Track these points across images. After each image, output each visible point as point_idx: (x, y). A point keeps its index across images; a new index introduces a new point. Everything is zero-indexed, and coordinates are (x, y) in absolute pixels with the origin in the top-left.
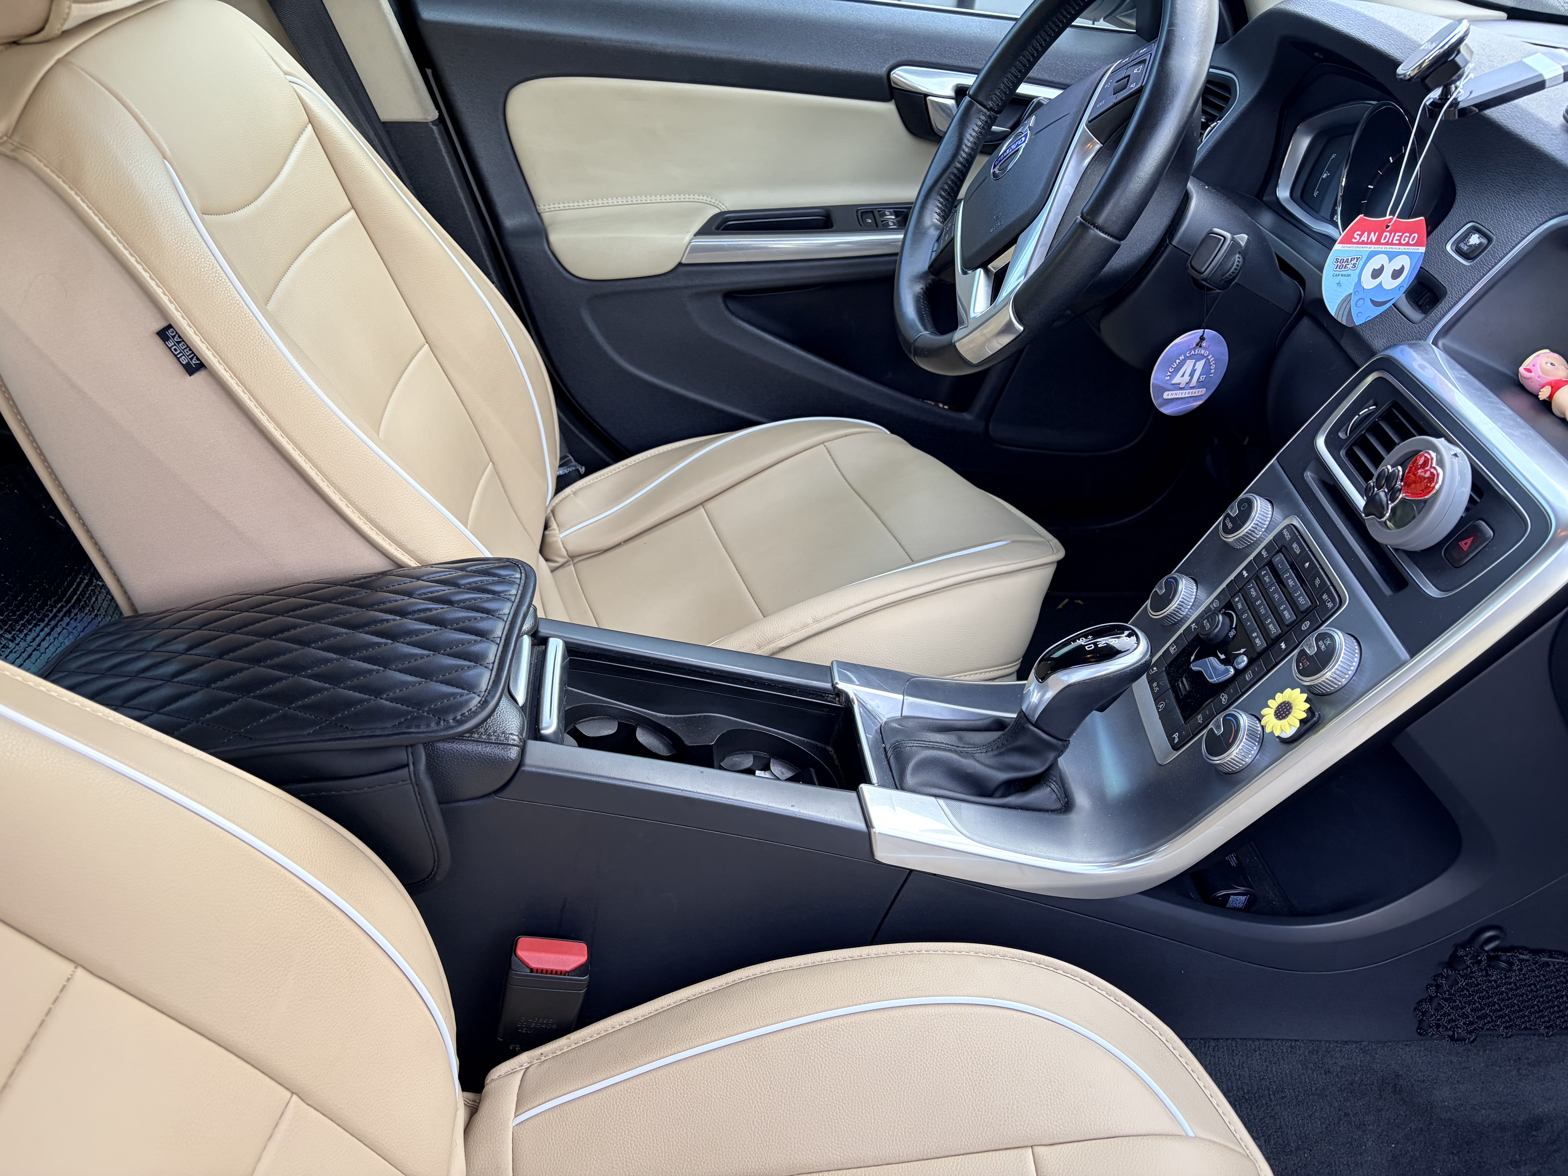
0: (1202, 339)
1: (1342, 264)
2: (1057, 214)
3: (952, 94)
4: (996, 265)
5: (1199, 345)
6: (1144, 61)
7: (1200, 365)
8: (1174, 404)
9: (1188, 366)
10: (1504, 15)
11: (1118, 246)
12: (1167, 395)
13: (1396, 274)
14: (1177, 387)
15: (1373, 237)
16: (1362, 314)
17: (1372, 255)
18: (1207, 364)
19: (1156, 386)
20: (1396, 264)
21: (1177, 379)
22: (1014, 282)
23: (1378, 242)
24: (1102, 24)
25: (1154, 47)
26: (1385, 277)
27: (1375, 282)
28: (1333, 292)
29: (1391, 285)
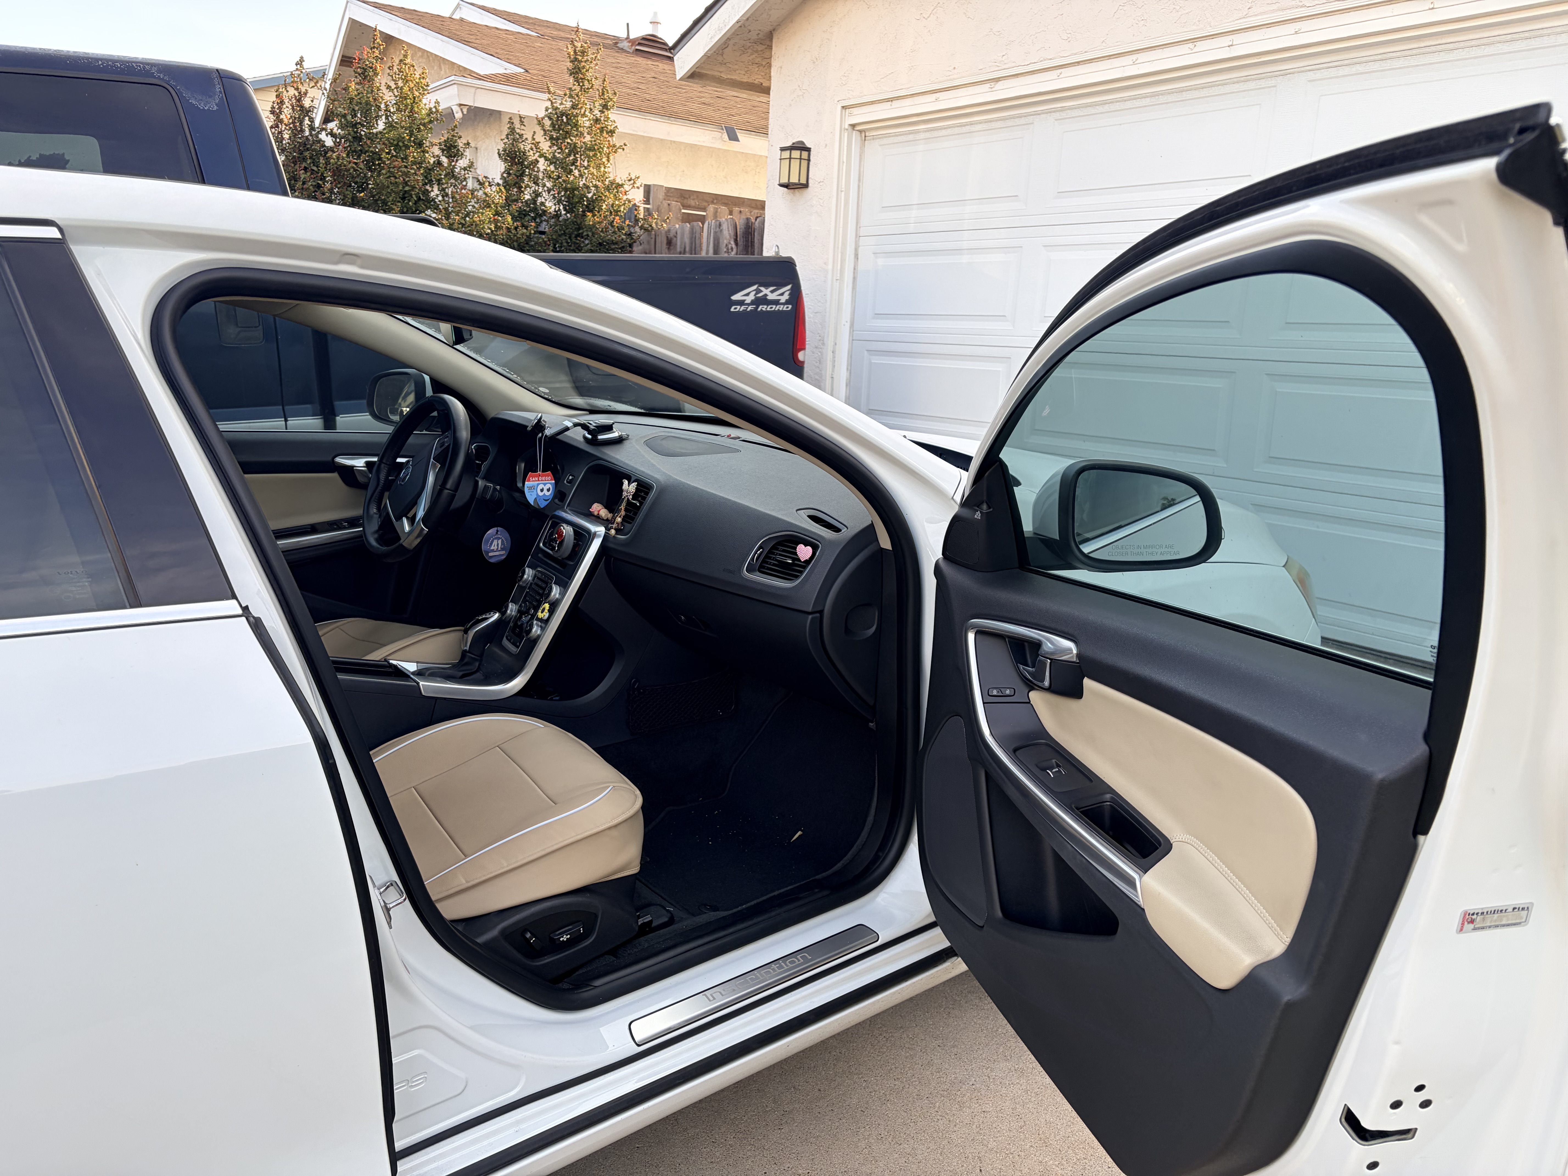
0: (497, 531)
1: (530, 488)
2: (430, 490)
3: (365, 465)
4: (410, 515)
5: (497, 533)
6: (448, 437)
7: (500, 542)
8: (494, 558)
9: (495, 542)
10: (587, 412)
11: (455, 495)
12: (490, 554)
13: (548, 490)
14: (493, 551)
15: (537, 479)
16: (542, 504)
17: (538, 484)
18: (502, 541)
19: (484, 551)
20: (548, 486)
21: (492, 548)
22: (421, 514)
23: (539, 480)
24: (424, 432)
25: (450, 432)
26: (545, 491)
27: (542, 493)
28: (531, 498)
29: (548, 494)
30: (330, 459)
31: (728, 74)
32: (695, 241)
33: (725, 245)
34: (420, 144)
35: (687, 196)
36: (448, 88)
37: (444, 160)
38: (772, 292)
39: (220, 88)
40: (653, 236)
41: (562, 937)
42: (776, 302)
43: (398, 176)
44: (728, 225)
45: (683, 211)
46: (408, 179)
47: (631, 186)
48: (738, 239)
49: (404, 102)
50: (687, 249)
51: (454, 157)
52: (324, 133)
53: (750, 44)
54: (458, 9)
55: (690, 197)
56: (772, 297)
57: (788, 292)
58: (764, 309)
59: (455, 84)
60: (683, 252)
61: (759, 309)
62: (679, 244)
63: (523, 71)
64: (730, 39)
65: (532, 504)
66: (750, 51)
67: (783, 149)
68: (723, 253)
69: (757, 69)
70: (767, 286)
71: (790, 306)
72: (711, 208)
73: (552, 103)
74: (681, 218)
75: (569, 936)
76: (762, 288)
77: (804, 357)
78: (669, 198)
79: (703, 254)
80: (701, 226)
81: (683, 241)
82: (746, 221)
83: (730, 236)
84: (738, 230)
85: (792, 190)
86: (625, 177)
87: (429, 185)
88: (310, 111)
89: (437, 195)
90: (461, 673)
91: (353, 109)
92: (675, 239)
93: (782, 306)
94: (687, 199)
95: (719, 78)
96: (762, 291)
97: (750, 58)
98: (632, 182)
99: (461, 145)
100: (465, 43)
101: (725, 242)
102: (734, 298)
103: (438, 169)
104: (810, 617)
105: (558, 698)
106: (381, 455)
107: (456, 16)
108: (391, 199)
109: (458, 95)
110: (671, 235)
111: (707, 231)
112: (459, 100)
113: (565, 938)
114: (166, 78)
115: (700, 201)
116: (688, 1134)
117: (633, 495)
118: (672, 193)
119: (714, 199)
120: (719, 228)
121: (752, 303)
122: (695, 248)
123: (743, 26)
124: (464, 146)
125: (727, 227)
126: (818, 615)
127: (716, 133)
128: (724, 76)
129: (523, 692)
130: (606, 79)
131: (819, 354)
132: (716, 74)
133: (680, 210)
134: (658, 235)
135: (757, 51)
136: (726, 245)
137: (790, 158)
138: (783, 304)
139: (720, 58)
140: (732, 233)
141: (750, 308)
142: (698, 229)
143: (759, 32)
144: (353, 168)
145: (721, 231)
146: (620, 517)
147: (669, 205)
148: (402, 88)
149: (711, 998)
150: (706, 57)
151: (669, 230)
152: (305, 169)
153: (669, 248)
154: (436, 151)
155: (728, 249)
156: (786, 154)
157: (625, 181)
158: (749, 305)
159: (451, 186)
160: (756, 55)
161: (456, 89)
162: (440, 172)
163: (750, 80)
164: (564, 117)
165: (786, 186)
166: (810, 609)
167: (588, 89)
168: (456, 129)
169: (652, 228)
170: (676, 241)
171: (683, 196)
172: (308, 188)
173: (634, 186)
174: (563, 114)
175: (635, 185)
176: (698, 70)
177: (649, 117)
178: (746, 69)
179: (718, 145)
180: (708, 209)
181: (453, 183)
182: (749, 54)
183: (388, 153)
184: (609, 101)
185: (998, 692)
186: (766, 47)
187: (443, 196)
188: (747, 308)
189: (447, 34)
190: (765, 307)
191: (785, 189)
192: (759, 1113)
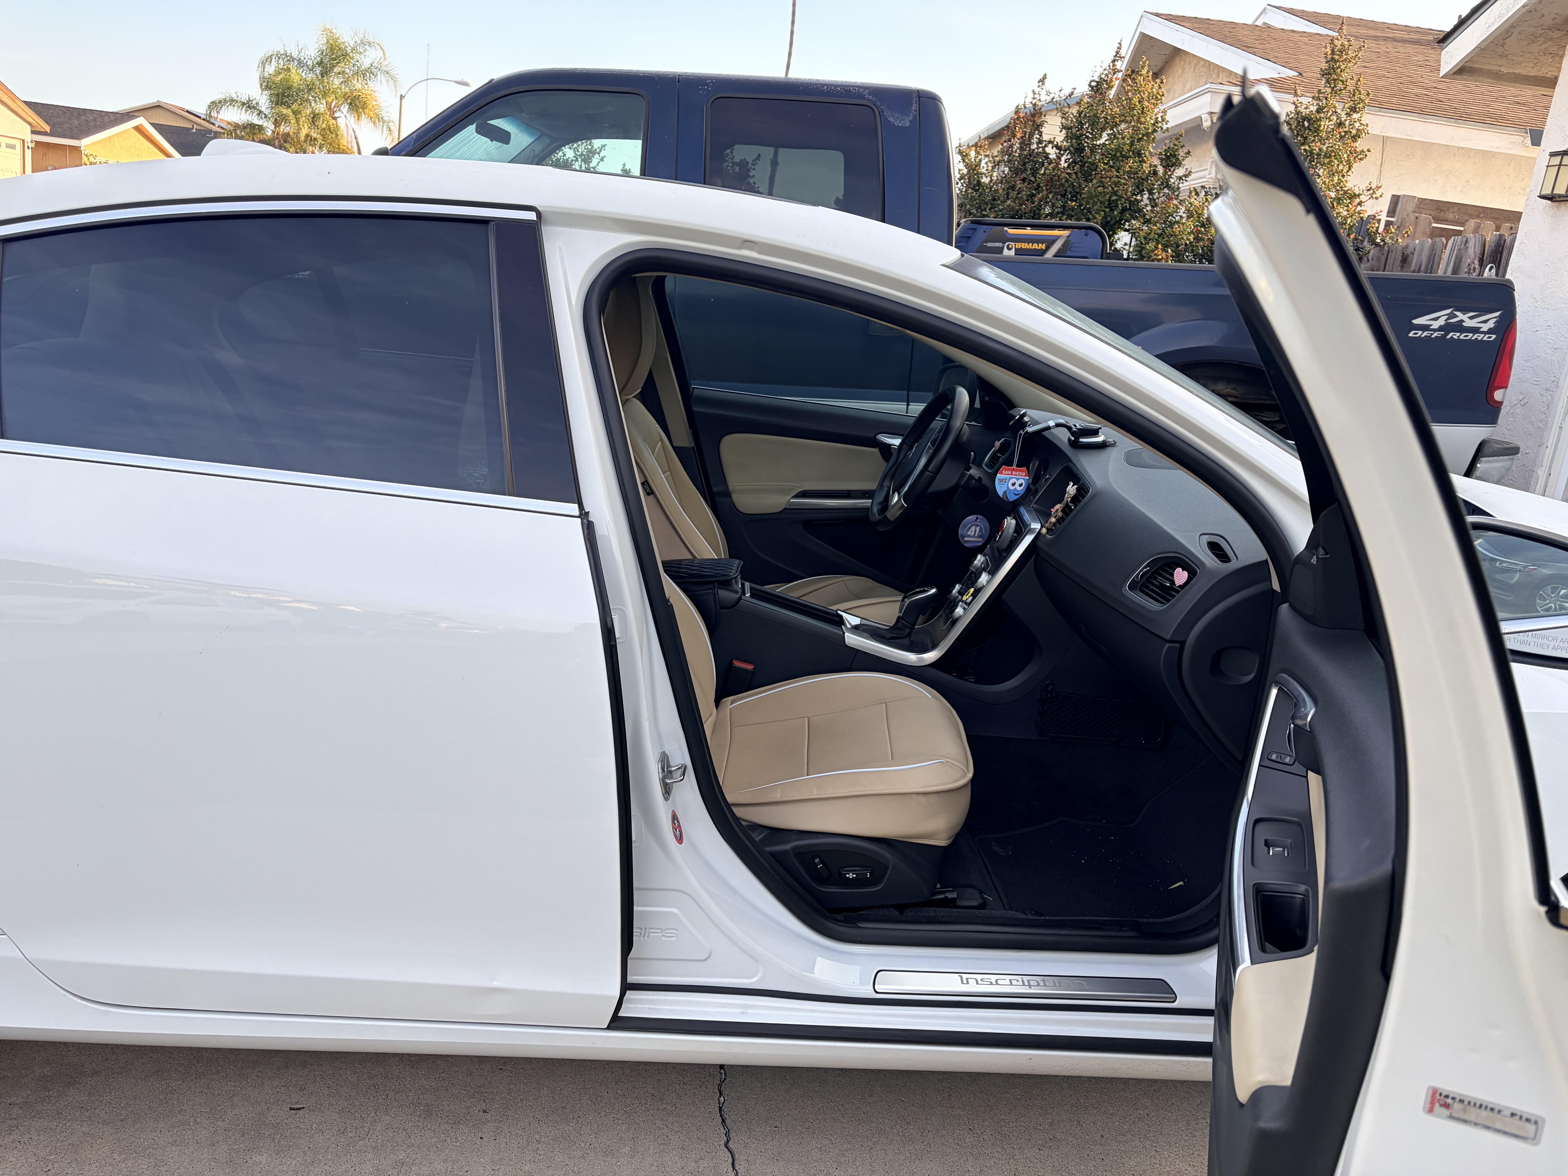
0: (977, 518)
1: (1001, 480)
2: (919, 471)
3: (898, 445)
4: (901, 489)
5: (974, 520)
7: (978, 529)
8: (969, 543)
9: (973, 528)
12: (966, 539)
13: (1021, 485)
14: (969, 536)
15: (1010, 473)
16: (1012, 498)
17: (1011, 478)
18: (981, 528)
19: (961, 535)
20: (1021, 481)
21: (969, 533)
22: (906, 489)
23: (1012, 474)
26: (1017, 486)
27: (1014, 487)
28: (1000, 490)
29: (1019, 489)
30: (873, 435)
31: (1511, 68)
32: (1434, 259)
33: (1467, 264)
34: (1139, 155)
35: (1446, 209)
36: (1202, 96)
37: (1160, 170)
38: (1471, 318)
39: (916, 107)
40: (1385, 253)
41: (849, 874)
42: (1476, 330)
43: (1107, 186)
44: (1475, 241)
45: (1434, 225)
46: (1117, 189)
47: (1370, 196)
48: (1484, 259)
49: (1131, 113)
50: (1423, 268)
51: (1172, 167)
52: (1050, 146)
53: (1542, 32)
54: (1264, 13)
55: (1448, 210)
56: (1469, 323)
57: (1495, 320)
58: (1455, 337)
59: (1209, 92)
60: (1417, 270)
61: (1449, 337)
62: (1414, 261)
63: (1296, 74)
64: (1515, 27)
65: (1001, 496)
66: (1542, 39)
67: (1553, 155)
68: (1463, 273)
69: (1551, 60)
70: (1464, 310)
71: (1494, 336)
72: (1472, 223)
73: (1296, 107)
74: (1429, 233)
75: (855, 876)
76: (1457, 313)
77: (1503, 397)
78: (1421, 210)
79: (1440, 273)
80: (1445, 242)
81: (1420, 258)
82: (1498, 239)
83: (1475, 255)
84: (1486, 248)
85: (1557, 204)
86: (1363, 186)
87: (1140, 195)
88: (1040, 125)
89: (1146, 205)
90: (891, 635)
91: (1081, 122)
92: (1412, 256)
93: (1482, 335)
94: (1445, 211)
95: (1496, 73)
96: (1458, 316)
97: (1542, 47)
98: (1372, 191)
99: (1182, 154)
100: (1244, 48)
101: (1469, 261)
102: (1415, 322)
103: (1152, 179)
104: (1168, 645)
105: (973, 680)
106: (905, 436)
107: (1259, 23)
108: (1095, 208)
109: (1210, 103)
110: (1409, 251)
111: (1451, 245)
112: (1210, 108)
113: (851, 876)
114: (874, 99)
115: (1461, 215)
116: (953, 1112)
117: (1072, 498)
118: (1424, 204)
119: (1480, 213)
120: (1465, 245)
121: (1440, 329)
122: (1432, 267)
123: (1533, 10)
124: (1185, 156)
125: (1473, 244)
126: (1178, 645)
127: (1517, 136)
128: (1504, 70)
129: (935, 665)
130: (1361, 79)
131: (1549, 397)
132: (1494, 68)
133: (1431, 223)
134: (1392, 251)
135: (1551, 39)
136: (1469, 265)
137: (1560, 165)
138: (1485, 333)
139: (1500, 50)
140: (1478, 251)
141: (1436, 334)
142: (1439, 246)
143: (1556, 16)
144: (1066, 177)
145: (1467, 248)
146: (1055, 517)
147: (1417, 218)
148: (1131, 99)
149: (965, 982)
150: (1479, 49)
151: (1407, 246)
152: (1024, 180)
153: (1402, 267)
154: (1156, 161)
155: (1470, 270)
156: (1556, 160)
157: (1363, 191)
158: (1435, 330)
159: (1163, 196)
160: (1551, 43)
161: (1210, 97)
162: (1154, 182)
163: (1540, 74)
164: (1306, 122)
165: (1551, 198)
166: (1168, 637)
167: (1341, 90)
168: (1181, 138)
169: (1385, 243)
170: (1413, 257)
171: (1439, 209)
172: (1022, 198)
173: (1372, 197)
174: (1305, 118)
175: (1374, 196)
176: (1468, 65)
177: (1431, 119)
178: (1535, 61)
179: (1518, 151)
180: (1468, 224)
181: (1165, 193)
182: (1540, 43)
183: (1105, 164)
184: (1359, 103)
185: (1277, 757)
186: (1565, 32)
187: (1152, 207)
188: (1432, 334)
189: (1230, 40)
190: (1458, 334)
191: (1549, 202)
192: (1029, 1126)
